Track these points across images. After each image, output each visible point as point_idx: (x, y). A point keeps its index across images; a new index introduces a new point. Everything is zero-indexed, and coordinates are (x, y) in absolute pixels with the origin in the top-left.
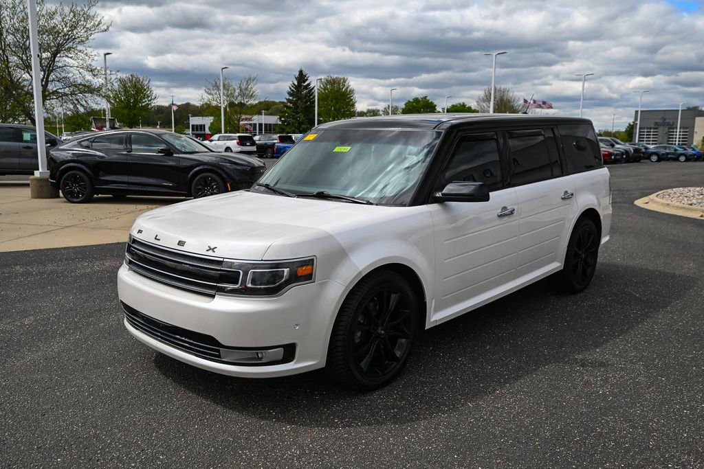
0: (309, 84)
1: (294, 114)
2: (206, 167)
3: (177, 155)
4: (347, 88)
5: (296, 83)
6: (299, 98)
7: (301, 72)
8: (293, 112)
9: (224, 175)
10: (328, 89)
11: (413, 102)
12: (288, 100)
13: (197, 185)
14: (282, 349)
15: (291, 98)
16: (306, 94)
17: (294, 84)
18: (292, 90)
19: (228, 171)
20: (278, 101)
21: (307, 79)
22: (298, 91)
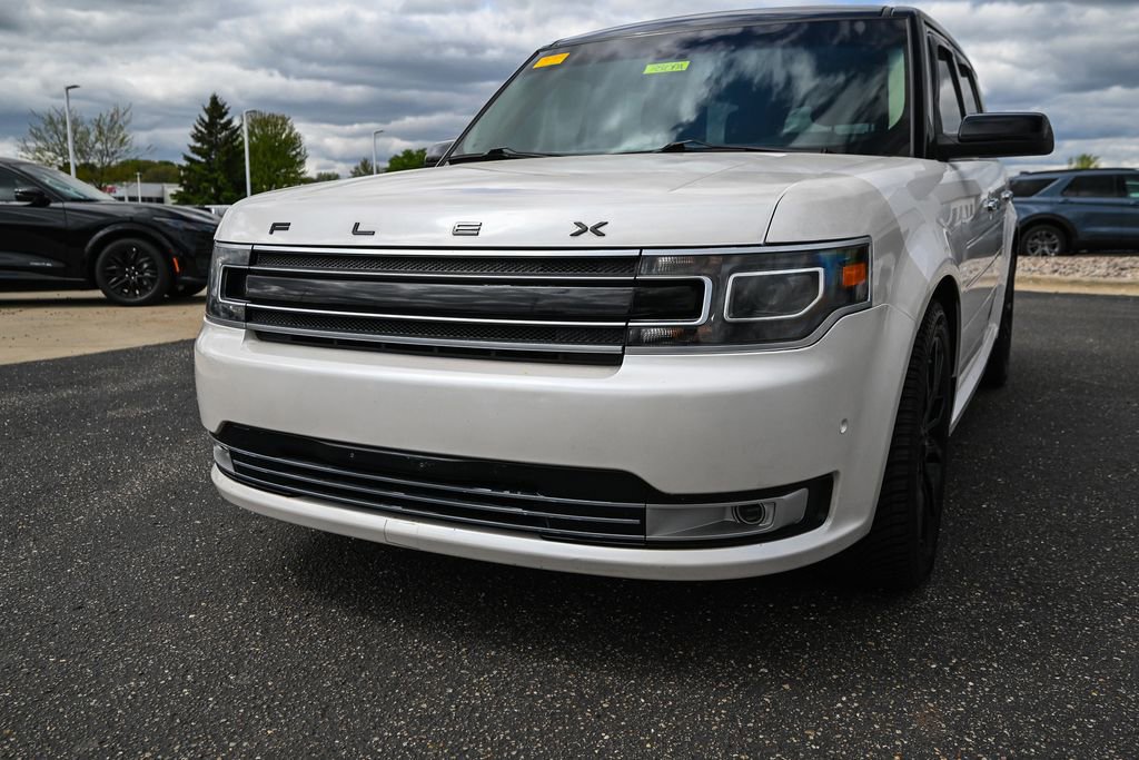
0: (230, 122)
1: (206, 172)
2: (119, 227)
3: (60, 205)
4: (290, 133)
5: (206, 119)
6: (213, 146)
7: (214, 100)
8: (205, 169)
9: (167, 243)
10: (256, 135)
11: (404, 157)
12: (194, 150)
13: (107, 263)
14: (804, 491)
15: (199, 145)
16: (227, 138)
17: (203, 121)
18: (201, 132)
19: (171, 233)
20: (157, 161)
21: (226, 113)
22: (210, 133)
